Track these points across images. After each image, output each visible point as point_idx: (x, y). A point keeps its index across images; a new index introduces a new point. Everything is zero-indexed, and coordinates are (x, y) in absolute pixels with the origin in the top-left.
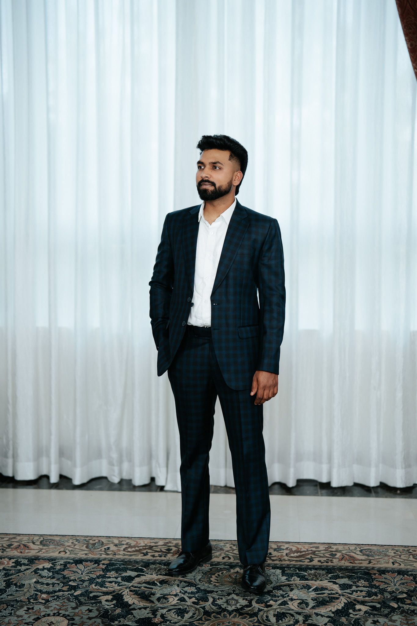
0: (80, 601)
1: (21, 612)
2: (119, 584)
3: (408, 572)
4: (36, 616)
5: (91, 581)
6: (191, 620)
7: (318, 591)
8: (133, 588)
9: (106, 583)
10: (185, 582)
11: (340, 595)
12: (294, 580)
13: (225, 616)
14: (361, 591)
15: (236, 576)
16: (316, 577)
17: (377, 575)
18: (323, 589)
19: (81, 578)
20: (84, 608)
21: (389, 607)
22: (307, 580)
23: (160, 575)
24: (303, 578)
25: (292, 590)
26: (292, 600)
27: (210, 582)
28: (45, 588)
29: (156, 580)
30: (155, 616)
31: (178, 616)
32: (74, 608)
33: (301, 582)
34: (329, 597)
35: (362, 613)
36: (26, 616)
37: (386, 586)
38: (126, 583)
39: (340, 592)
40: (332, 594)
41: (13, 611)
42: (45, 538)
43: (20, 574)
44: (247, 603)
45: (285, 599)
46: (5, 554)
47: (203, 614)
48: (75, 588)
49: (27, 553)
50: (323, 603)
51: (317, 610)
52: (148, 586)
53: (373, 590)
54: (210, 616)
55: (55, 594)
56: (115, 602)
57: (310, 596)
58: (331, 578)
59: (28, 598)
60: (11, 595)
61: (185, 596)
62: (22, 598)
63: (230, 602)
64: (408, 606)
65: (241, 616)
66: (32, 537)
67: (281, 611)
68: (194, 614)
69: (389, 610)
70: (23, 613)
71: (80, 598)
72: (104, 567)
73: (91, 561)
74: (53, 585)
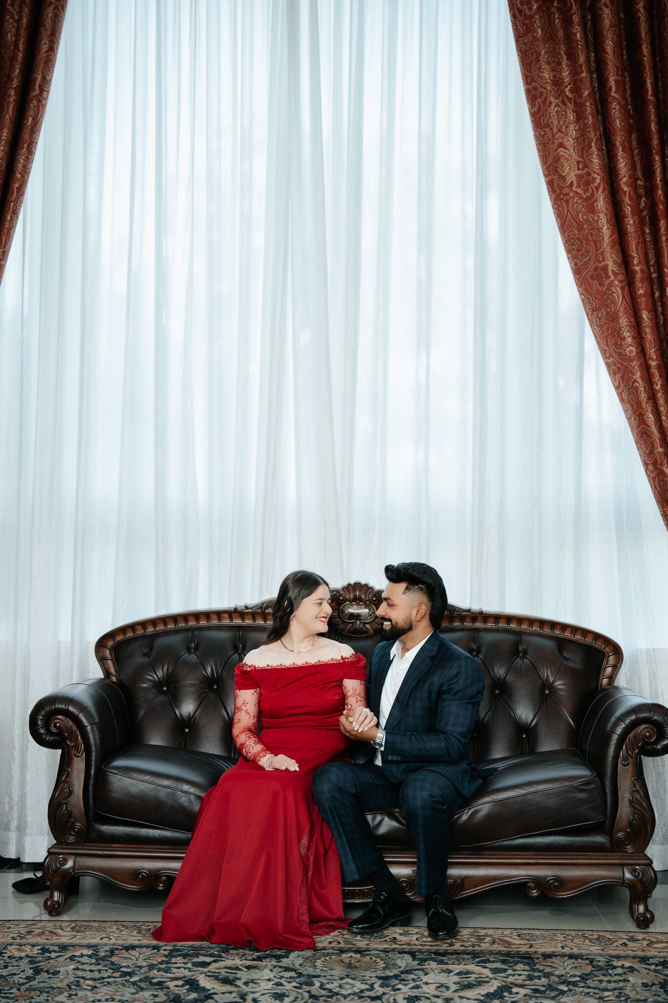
0: (139, 986)
1: (62, 998)
3: (583, 956)
5: (151, 967)
8: (210, 974)
9: (172, 969)
10: (280, 967)
12: (428, 964)
13: (338, 1000)
14: (520, 975)
15: (350, 961)
16: (459, 961)
17: (540, 959)
18: (468, 973)
19: (136, 964)
20: (147, 994)
21: (557, 990)
22: (446, 964)
23: (246, 960)
24: (441, 962)
25: (426, 974)
26: (427, 983)
27: (315, 967)
28: (88, 975)
29: (241, 965)
30: (245, 1000)
31: (275, 1000)
32: (133, 994)
33: (439, 966)
34: (476, 981)
35: (520, 996)
37: (553, 969)
38: (201, 969)
39: (491, 975)
40: (480, 978)
41: (49, 998)
42: (78, 924)
43: (51, 961)
44: (367, 987)
45: (417, 983)
46: (24, 941)
47: (308, 997)
48: (130, 974)
49: (56, 939)
50: (469, 986)
51: (462, 994)
52: (231, 971)
53: (536, 974)
54: (318, 1000)
55: (104, 980)
56: (187, 987)
57: (452, 980)
58: (478, 963)
59: (67, 985)
60: (43, 982)
61: (282, 981)
62: (59, 985)
63: (345, 986)
64: (582, 989)
65: (361, 1000)
66: (58, 924)
67: (415, 994)
68: (296, 998)
69: (557, 993)
70: (64, 999)
71: (139, 984)
72: (166, 953)
73: (147, 947)
74: (99, 971)
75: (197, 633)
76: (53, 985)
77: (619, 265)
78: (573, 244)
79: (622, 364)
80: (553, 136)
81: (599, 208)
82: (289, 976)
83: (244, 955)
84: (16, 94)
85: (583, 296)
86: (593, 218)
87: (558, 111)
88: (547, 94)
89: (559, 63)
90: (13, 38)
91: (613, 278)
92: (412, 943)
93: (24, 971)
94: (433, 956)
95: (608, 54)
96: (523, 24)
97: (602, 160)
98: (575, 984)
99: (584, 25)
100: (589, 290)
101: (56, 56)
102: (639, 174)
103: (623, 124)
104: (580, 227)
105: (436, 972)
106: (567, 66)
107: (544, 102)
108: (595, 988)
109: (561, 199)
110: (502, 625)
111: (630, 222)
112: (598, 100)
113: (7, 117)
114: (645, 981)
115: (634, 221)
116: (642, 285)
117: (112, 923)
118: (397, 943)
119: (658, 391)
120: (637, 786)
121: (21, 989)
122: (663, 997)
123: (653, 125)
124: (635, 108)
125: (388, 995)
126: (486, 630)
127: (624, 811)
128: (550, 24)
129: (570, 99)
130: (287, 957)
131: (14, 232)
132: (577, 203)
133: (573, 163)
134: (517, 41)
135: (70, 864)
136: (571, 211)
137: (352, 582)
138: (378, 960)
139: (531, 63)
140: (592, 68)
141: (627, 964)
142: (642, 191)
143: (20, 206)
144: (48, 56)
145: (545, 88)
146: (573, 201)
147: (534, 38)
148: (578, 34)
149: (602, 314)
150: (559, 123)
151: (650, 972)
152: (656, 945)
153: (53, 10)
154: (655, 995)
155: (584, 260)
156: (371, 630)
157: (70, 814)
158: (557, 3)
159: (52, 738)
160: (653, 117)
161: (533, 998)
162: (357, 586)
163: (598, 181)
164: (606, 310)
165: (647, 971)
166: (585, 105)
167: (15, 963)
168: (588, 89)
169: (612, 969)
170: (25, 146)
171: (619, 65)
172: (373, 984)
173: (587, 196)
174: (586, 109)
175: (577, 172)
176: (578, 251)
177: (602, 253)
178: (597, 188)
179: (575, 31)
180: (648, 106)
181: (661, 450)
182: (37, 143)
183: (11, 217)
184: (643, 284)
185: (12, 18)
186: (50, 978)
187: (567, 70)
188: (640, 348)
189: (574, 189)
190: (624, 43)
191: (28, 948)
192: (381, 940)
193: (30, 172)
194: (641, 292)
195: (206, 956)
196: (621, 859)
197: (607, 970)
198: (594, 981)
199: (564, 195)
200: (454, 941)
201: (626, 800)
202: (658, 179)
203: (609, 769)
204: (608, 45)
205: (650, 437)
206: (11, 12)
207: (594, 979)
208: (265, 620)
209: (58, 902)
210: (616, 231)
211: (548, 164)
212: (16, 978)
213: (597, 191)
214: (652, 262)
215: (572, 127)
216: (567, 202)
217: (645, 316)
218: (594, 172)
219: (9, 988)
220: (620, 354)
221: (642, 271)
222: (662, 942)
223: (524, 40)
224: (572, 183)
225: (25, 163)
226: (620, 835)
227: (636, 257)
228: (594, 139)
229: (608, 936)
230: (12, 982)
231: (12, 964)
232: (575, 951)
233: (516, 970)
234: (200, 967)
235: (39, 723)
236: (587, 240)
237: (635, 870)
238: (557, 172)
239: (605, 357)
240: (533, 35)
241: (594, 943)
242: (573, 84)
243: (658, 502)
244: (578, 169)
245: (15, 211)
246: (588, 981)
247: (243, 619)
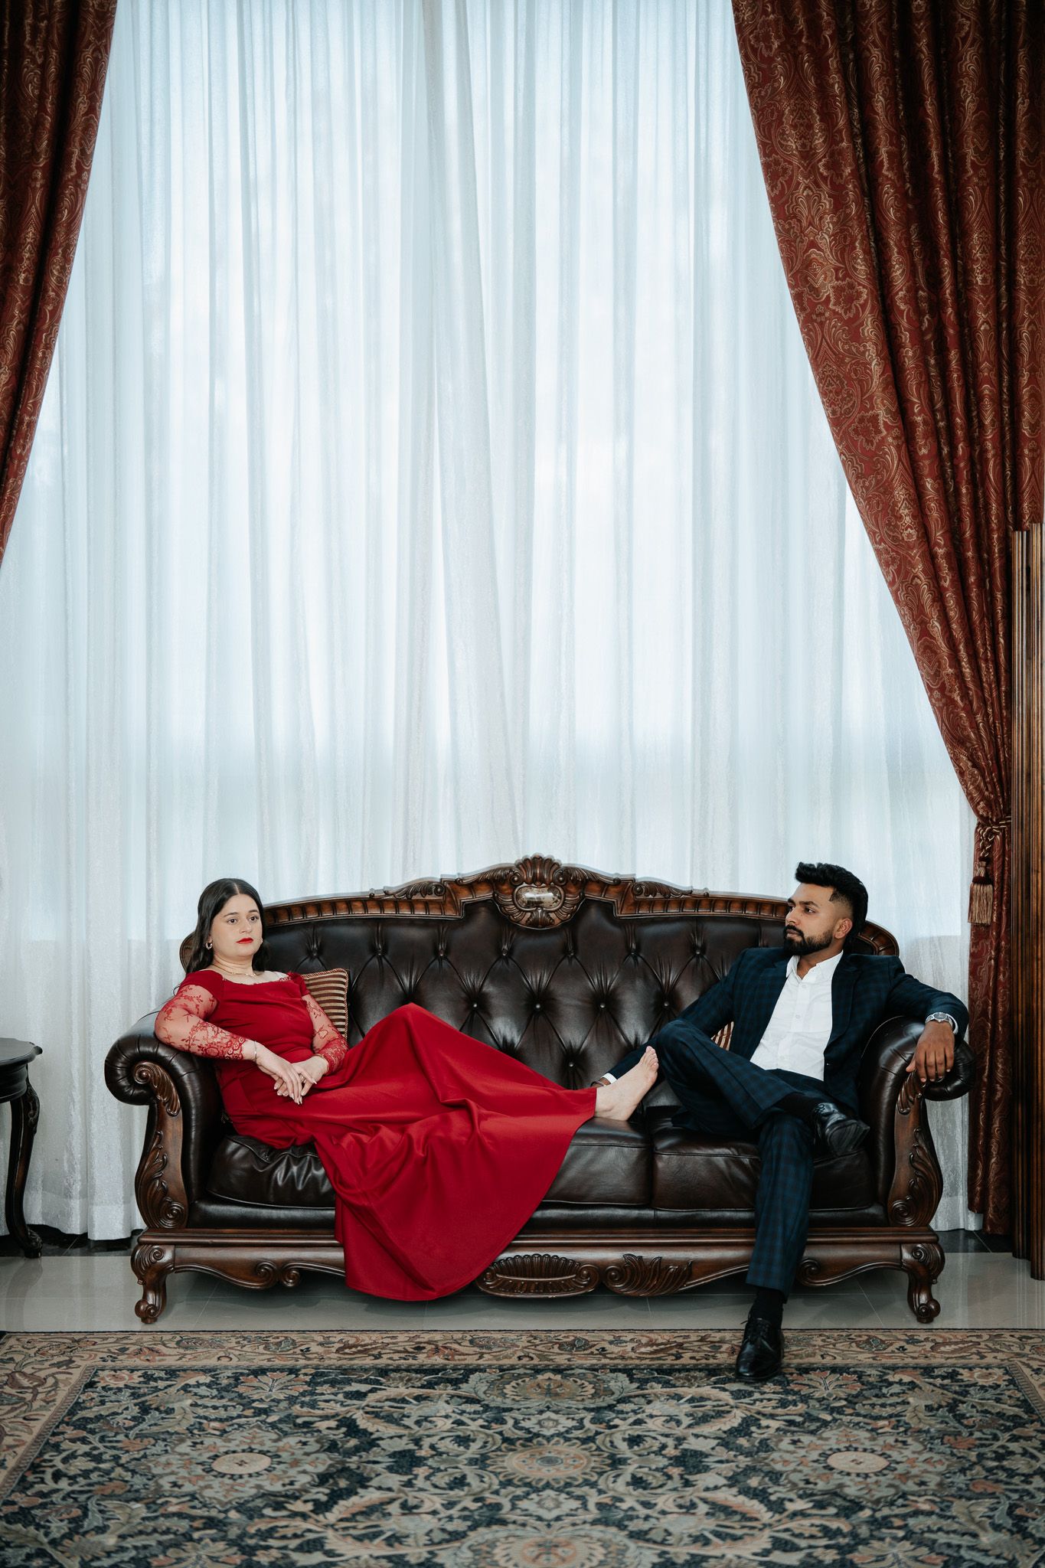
0: (280, 1430)
1: (184, 1448)
2: (342, 1405)
3: (849, 1368)
4: (212, 1454)
5: (292, 1400)
6: (483, 1451)
7: (694, 1402)
8: (368, 1409)
9: (319, 1403)
10: (459, 1397)
11: (732, 1407)
12: (651, 1387)
13: (540, 1444)
14: (769, 1400)
15: (549, 1385)
16: (690, 1382)
17: (795, 1375)
18: (702, 1399)
19: (270, 1396)
20: (292, 1441)
21: (818, 1419)
22: (674, 1386)
23: (413, 1387)
24: (667, 1384)
25: (649, 1402)
26: (651, 1416)
27: (504, 1395)
28: (212, 1414)
29: (407, 1395)
30: (420, 1447)
31: (459, 1446)
32: (275, 1441)
33: (665, 1390)
34: (714, 1411)
35: (772, 1431)
36: (194, 1454)
37: (812, 1390)
38: (355, 1402)
39: (732, 1402)
40: (719, 1406)
41: (168, 1448)
42: (184, 1335)
43: (159, 1393)
44: (574, 1423)
45: (639, 1416)
46: (118, 1364)
47: (500, 1442)
48: (266, 1412)
49: (160, 1361)
50: (705, 1419)
51: (697, 1430)
52: (396, 1405)
53: (790, 1398)
54: (514, 1444)
55: (235, 1421)
56: (344, 1429)
57: (682, 1409)
58: (715, 1383)
59: (188, 1429)
60: (156, 1425)
61: (464, 1418)
62: (177, 1429)
63: (546, 1424)
64: (849, 1417)
65: (567, 1443)
66: (158, 1336)
67: (636, 1434)
68: (486, 1442)
69: (818, 1424)
70: (188, 1450)
71: (280, 1426)
72: (308, 1379)
73: (282, 1370)
74: (225, 1408)
75: (320, 929)
76: (169, 1430)
77: (893, 415)
78: (830, 384)
79: (897, 552)
80: (802, 232)
81: (866, 334)
82: (472, 1410)
83: (409, 1380)
84: (43, 177)
85: (843, 457)
86: (857, 349)
87: (808, 195)
88: (792, 171)
89: (810, 127)
90: (36, 92)
91: (885, 433)
92: (626, 1356)
93: (127, 1409)
94: (656, 1375)
95: (878, 114)
96: (759, 69)
97: (870, 266)
98: (840, 1411)
99: (843, 71)
100: (852, 448)
101: (98, 119)
102: (921, 281)
103: (898, 214)
104: (840, 362)
105: (662, 1399)
106: (821, 130)
107: (789, 182)
108: (865, 1416)
109: (813, 321)
110: (735, 911)
111: (909, 354)
112: (864, 176)
113: (33, 210)
114: (929, 1402)
115: (914, 353)
116: (925, 443)
117: (229, 1334)
118: (608, 1356)
119: (946, 589)
120: (920, 1142)
121: (130, 1436)
122: (952, 1424)
123: (940, 215)
124: (915, 187)
125: (602, 1435)
126: (714, 919)
127: (903, 1174)
128: (796, 69)
129: (825, 179)
130: (467, 1382)
131: (48, 374)
132: (834, 326)
133: (829, 270)
134: (750, 93)
135: (168, 1256)
136: (827, 338)
137: (530, 855)
138: (586, 1384)
139: (770, 125)
140: (856, 130)
141: (906, 1379)
142: (924, 305)
143: (55, 337)
144: (88, 120)
145: (790, 163)
146: (830, 323)
147: (775, 90)
148: (836, 86)
149: (870, 482)
150: (809, 212)
151: (935, 1389)
152: (942, 1349)
153: (93, 53)
154: (942, 1422)
155: (846, 407)
156: (557, 921)
157: (165, 1192)
158: (807, 39)
159: (136, 1092)
160: (940, 204)
161: (789, 1434)
162: (537, 862)
163: (865, 296)
164: (876, 477)
165: (932, 1387)
166: (847, 188)
167: (113, 1398)
168: (850, 166)
169: (887, 1387)
170: (60, 251)
171: (892, 130)
172: (582, 1419)
173: (850, 318)
174: (847, 193)
175: (835, 283)
176: (837, 393)
177: (871, 398)
178: (863, 306)
179: (831, 81)
180: (933, 187)
181: (950, 671)
182: (76, 245)
183: (44, 353)
184: (927, 439)
185: (34, 61)
186: (163, 1418)
187: (821, 137)
188: (923, 531)
189: (830, 306)
190: (900, 94)
191: (125, 1374)
192: (586, 1352)
193: (67, 287)
194: (924, 451)
195: (360, 1382)
196: (898, 1235)
197: (880, 1389)
198: (864, 1405)
199: (817, 315)
200: (680, 1351)
201: (905, 1159)
202: (948, 291)
203: (883, 1120)
204: (877, 102)
205: (936, 653)
206: (31, 54)
207: (864, 1402)
208: (412, 909)
209: (153, 1306)
210: (889, 368)
211: (794, 271)
212: (119, 1418)
213: (863, 311)
214: (938, 406)
215: (828, 218)
216: (822, 324)
217: (929, 486)
218: (859, 284)
219: (113, 1434)
220: (895, 539)
221: (925, 422)
222: (950, 1343)
223: (760, 92)
224: (828, 297)
225: (61, 275)
226: (897, 1204)
227: (916, 403)
228: (859, 237)
229: (880, 1337)
230: (115, 1426)
231: (111, 1399)
232: (839, 1361)
233: (765, 1393)
234: (355, 1399)
235: (119, 1072)
236: (850, 379)
237: (916, 1250)
238: (807, 282)
239: (874, 541)
240: (773, 86)
241: (863, 1348)
242: (830, 157)
243: (946, 741)
244: (837, 279)
245: (50, 344)
246: (857, 1406)
247: (382, 909)
